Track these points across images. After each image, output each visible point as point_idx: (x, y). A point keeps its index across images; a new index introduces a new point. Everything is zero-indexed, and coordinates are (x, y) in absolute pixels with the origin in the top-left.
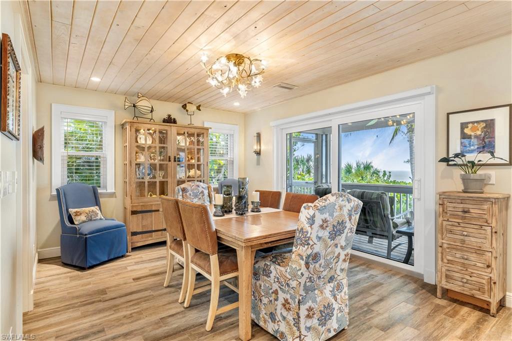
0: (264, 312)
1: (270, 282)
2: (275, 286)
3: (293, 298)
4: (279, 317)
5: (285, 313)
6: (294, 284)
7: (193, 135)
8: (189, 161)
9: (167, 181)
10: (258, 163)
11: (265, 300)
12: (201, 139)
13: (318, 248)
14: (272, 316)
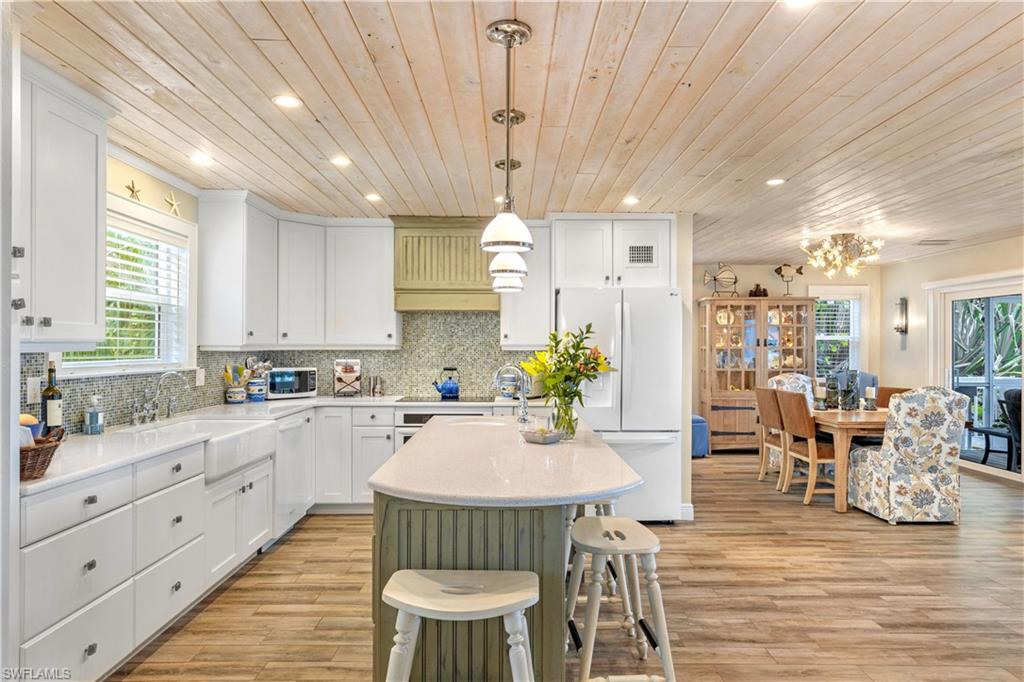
0: (861, 493)
1: (866, 467)
2: (871, 469)
3: (884, 476)
4: (873, 495)
5: (877, 490)
6: (885, 463)
7: (790, 308)
8: (784, 343)
9: (754, 373)
10: (904, 347)
11: (862, 483)
12: (802, 313)
13: (907, 433)
14: (868, 496)
